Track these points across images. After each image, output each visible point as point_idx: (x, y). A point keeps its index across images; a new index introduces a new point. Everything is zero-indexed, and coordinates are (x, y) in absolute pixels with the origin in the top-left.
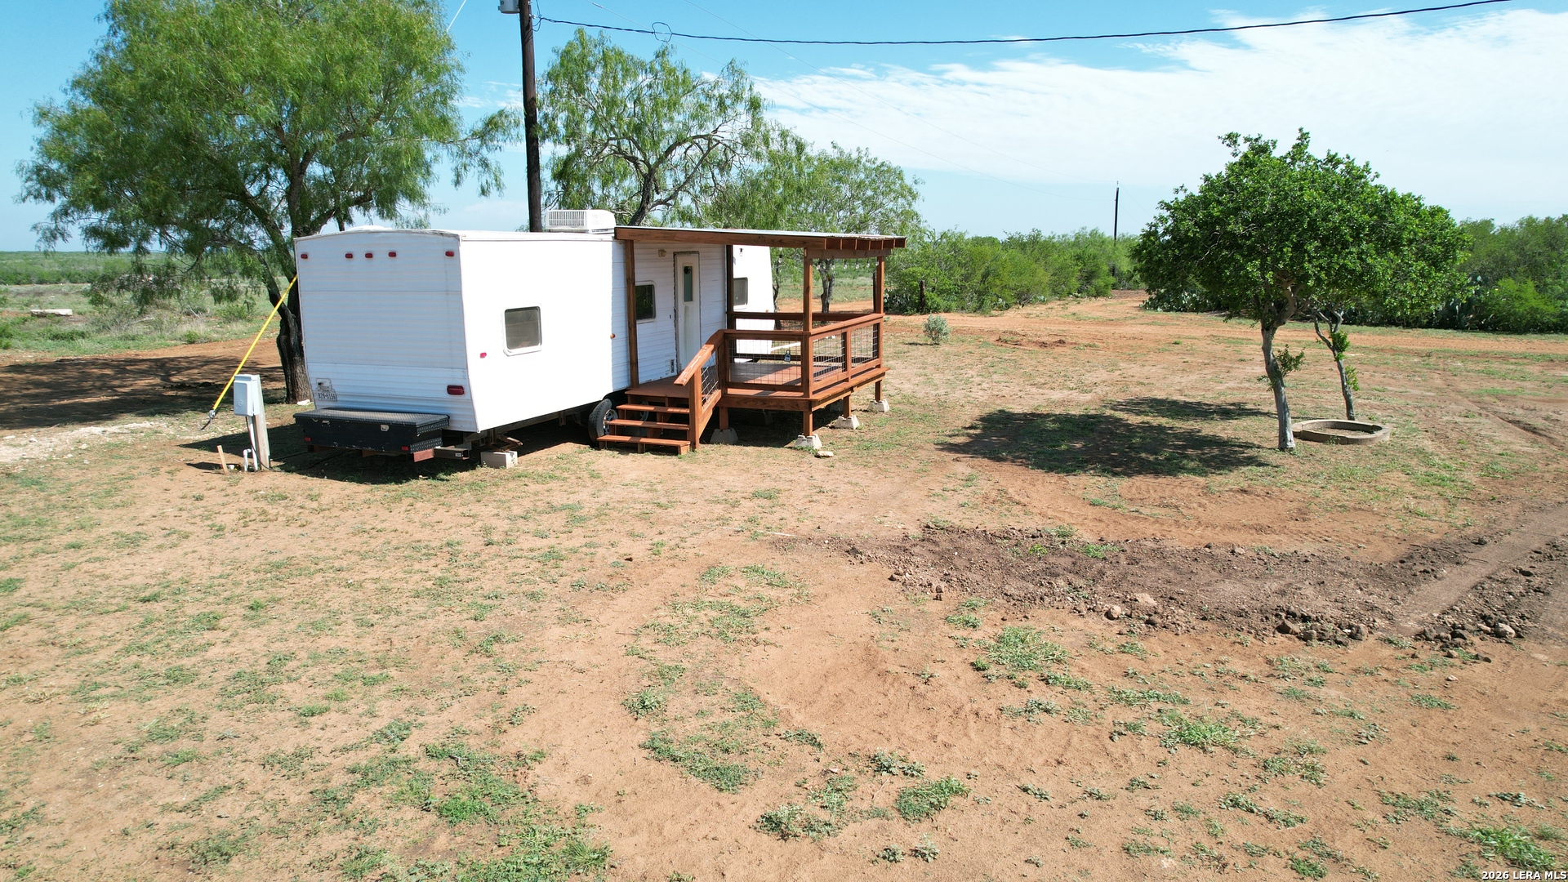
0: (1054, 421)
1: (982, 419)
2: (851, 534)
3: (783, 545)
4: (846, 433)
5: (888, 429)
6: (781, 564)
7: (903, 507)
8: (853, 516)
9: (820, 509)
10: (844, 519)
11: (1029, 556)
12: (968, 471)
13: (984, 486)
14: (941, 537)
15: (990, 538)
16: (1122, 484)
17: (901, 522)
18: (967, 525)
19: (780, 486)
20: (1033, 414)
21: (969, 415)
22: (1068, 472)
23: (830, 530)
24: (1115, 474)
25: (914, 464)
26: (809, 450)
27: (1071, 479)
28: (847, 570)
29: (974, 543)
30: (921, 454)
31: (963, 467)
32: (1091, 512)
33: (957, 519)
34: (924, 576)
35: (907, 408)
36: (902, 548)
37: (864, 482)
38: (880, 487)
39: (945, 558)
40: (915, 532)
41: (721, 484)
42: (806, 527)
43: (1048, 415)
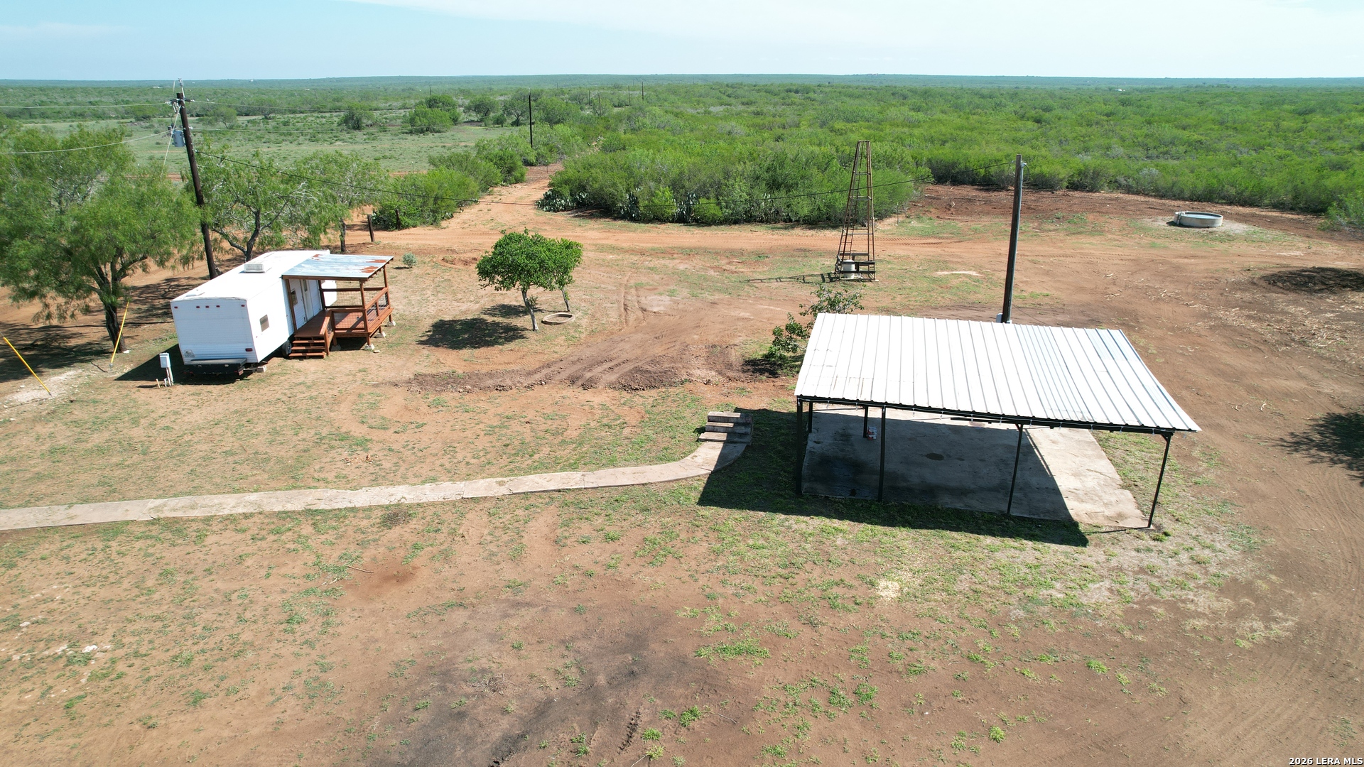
0: (460, 324)
1: (433, 326)
2: (394, 380)
3: (376, 386)
4: (381, 340)
5: (397, 336)
6: (377, 391)
7: (408, 370)
8: (393, 374)
9: (382, 373)
10: (391, 375)
11: (443, 380)
12: (428, 353)
13: (433, 358)
14: (420, 378)
15: (433, 376)
16: (477, 352)
17: (407, 375)
18: (427, 373)
19: (368, 366)
20: (453, 321)
21: (427, 324)
22: (460, 349)
23: (388, 380)
24: (475, 348)
25: (409, 352)
26: (370, 350)
27: (461, 352)
28: (396, 390)
29: (429, 378)
30: (411, 347)
31: (426, 351)
32: (464, 363)
33: (425, 371)
34: (416, 389)
35: (403, 322)
36: (409, 382)
37: (394, 362)
38: (399, 363)
39: (421, 383)
40: (412, 377)
41: (346, 368)
42: (380, 379)
43: (459, 321)
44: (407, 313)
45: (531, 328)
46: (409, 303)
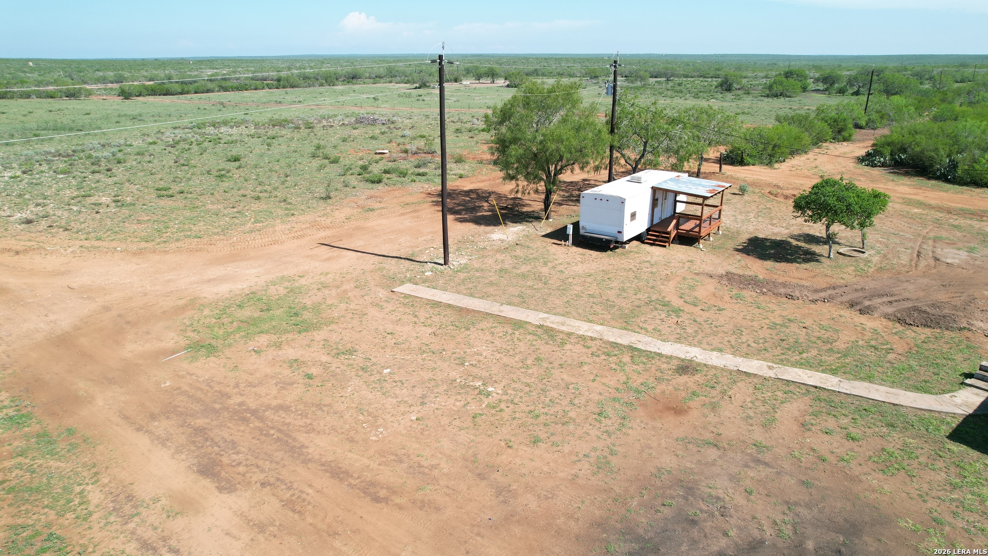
0: (770, 242)
1: (749, 240)
2: (711, 273)
3: (697, 274)
4: (708, 242)
5: (720, 242)
6: (697, 278)
7: (722, 267)
8: (711, 268)
9: (703, 266)
10: (709, 269)
11: (746, 281)
12: (740, 258)
13: (743, 263)
14: (730, 275)
15: (740, 276)
16: (778, 265)
17: (721, 271)
18: (736, 272)
19: (695, 259)
20: (765, 239)
21: (744, 238)
22: (765, 260)
23: (706, 271)
24: (777, 262)
25: (726, 255)
26: (699, 248)
27: (765, 262)
28: (710, 280)
29: (736, 277)
30: (729, 251)
31: (739, 256)
32: (765, 271)
33: (734, 271)
34: (725, 283)
35: (727, 233)
36: (721, 277)
37: (714, 259)
38: (718, 261)
39: (729, 279)
40: (724, 273)
41: (679, 257)
42: (701, 270)
43: (769, 239)
44: (732, 227)
45: (827, 256)
46: (735, 220)
